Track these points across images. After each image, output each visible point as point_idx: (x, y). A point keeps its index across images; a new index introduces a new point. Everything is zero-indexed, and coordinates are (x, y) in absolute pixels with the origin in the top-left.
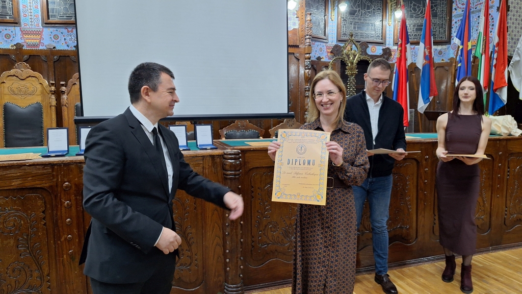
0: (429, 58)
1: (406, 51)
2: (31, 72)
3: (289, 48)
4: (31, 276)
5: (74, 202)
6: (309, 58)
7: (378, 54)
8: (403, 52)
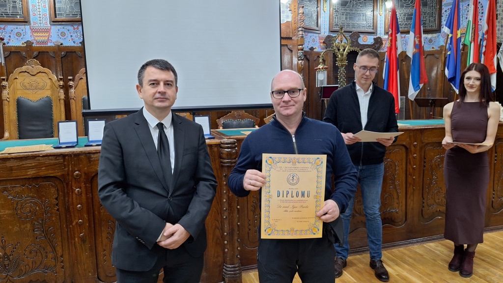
0: (419, 46)
1: (396, 40)
2: (41, 68)
3: (282, 41)
4: (47, 257)
5: (84, 190)
6: (302, 50)
7: (370, 44)
8: (394, 41)
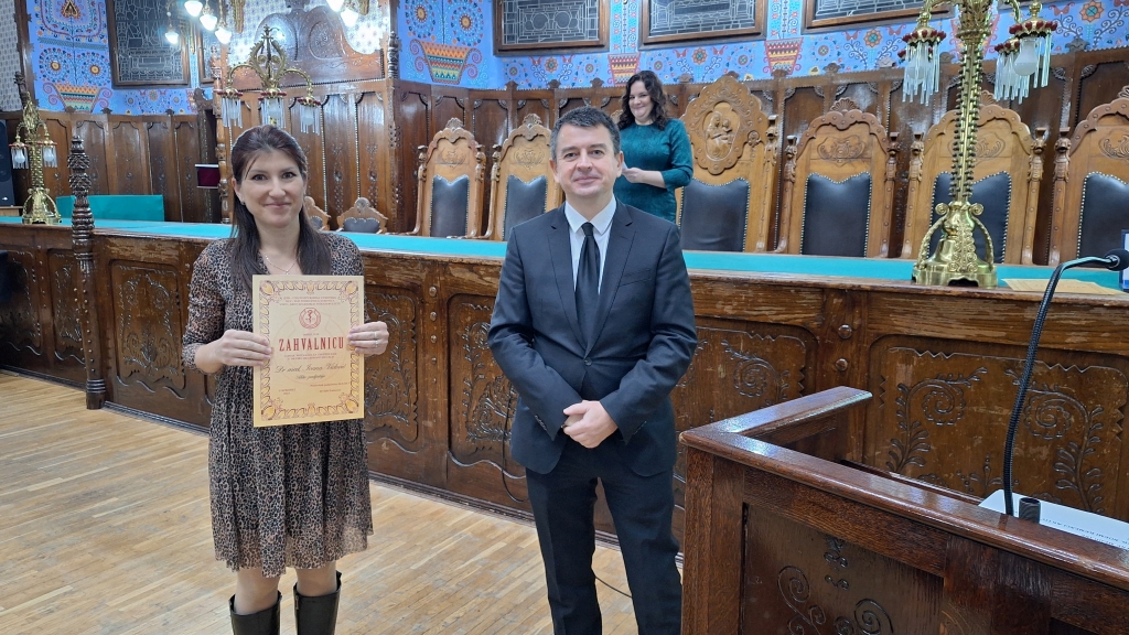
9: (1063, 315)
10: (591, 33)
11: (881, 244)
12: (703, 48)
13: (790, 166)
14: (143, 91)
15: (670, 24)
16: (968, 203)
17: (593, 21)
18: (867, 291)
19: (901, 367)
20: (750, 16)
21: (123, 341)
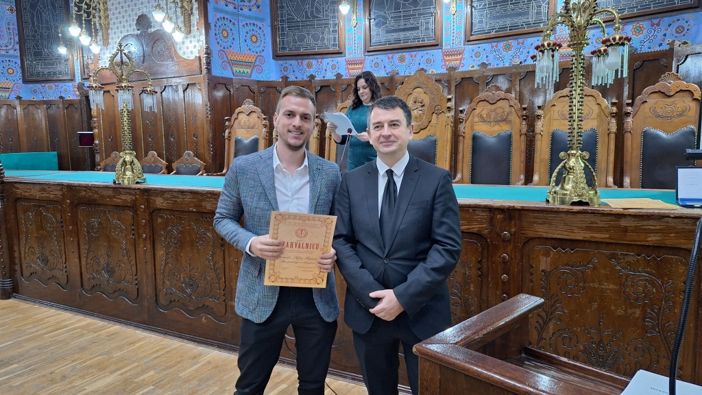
9: (645, 223)
10: (334, 45)
11: (520, 175)
12: (404, 54)
13: (461, 127)
14: (43, 85)
15: (383, 39)
16: (580, 152)
17: (335, 38)
18: (519, 210)
19: (543, 259)
20: (432, 34)
21: (25, 253)
